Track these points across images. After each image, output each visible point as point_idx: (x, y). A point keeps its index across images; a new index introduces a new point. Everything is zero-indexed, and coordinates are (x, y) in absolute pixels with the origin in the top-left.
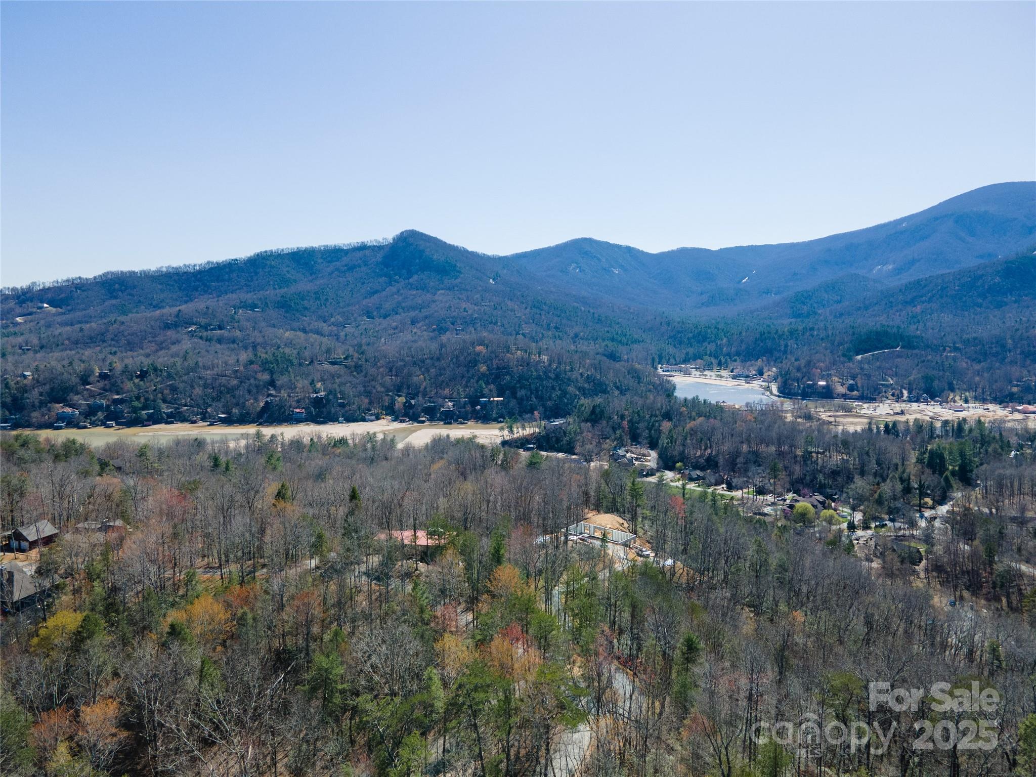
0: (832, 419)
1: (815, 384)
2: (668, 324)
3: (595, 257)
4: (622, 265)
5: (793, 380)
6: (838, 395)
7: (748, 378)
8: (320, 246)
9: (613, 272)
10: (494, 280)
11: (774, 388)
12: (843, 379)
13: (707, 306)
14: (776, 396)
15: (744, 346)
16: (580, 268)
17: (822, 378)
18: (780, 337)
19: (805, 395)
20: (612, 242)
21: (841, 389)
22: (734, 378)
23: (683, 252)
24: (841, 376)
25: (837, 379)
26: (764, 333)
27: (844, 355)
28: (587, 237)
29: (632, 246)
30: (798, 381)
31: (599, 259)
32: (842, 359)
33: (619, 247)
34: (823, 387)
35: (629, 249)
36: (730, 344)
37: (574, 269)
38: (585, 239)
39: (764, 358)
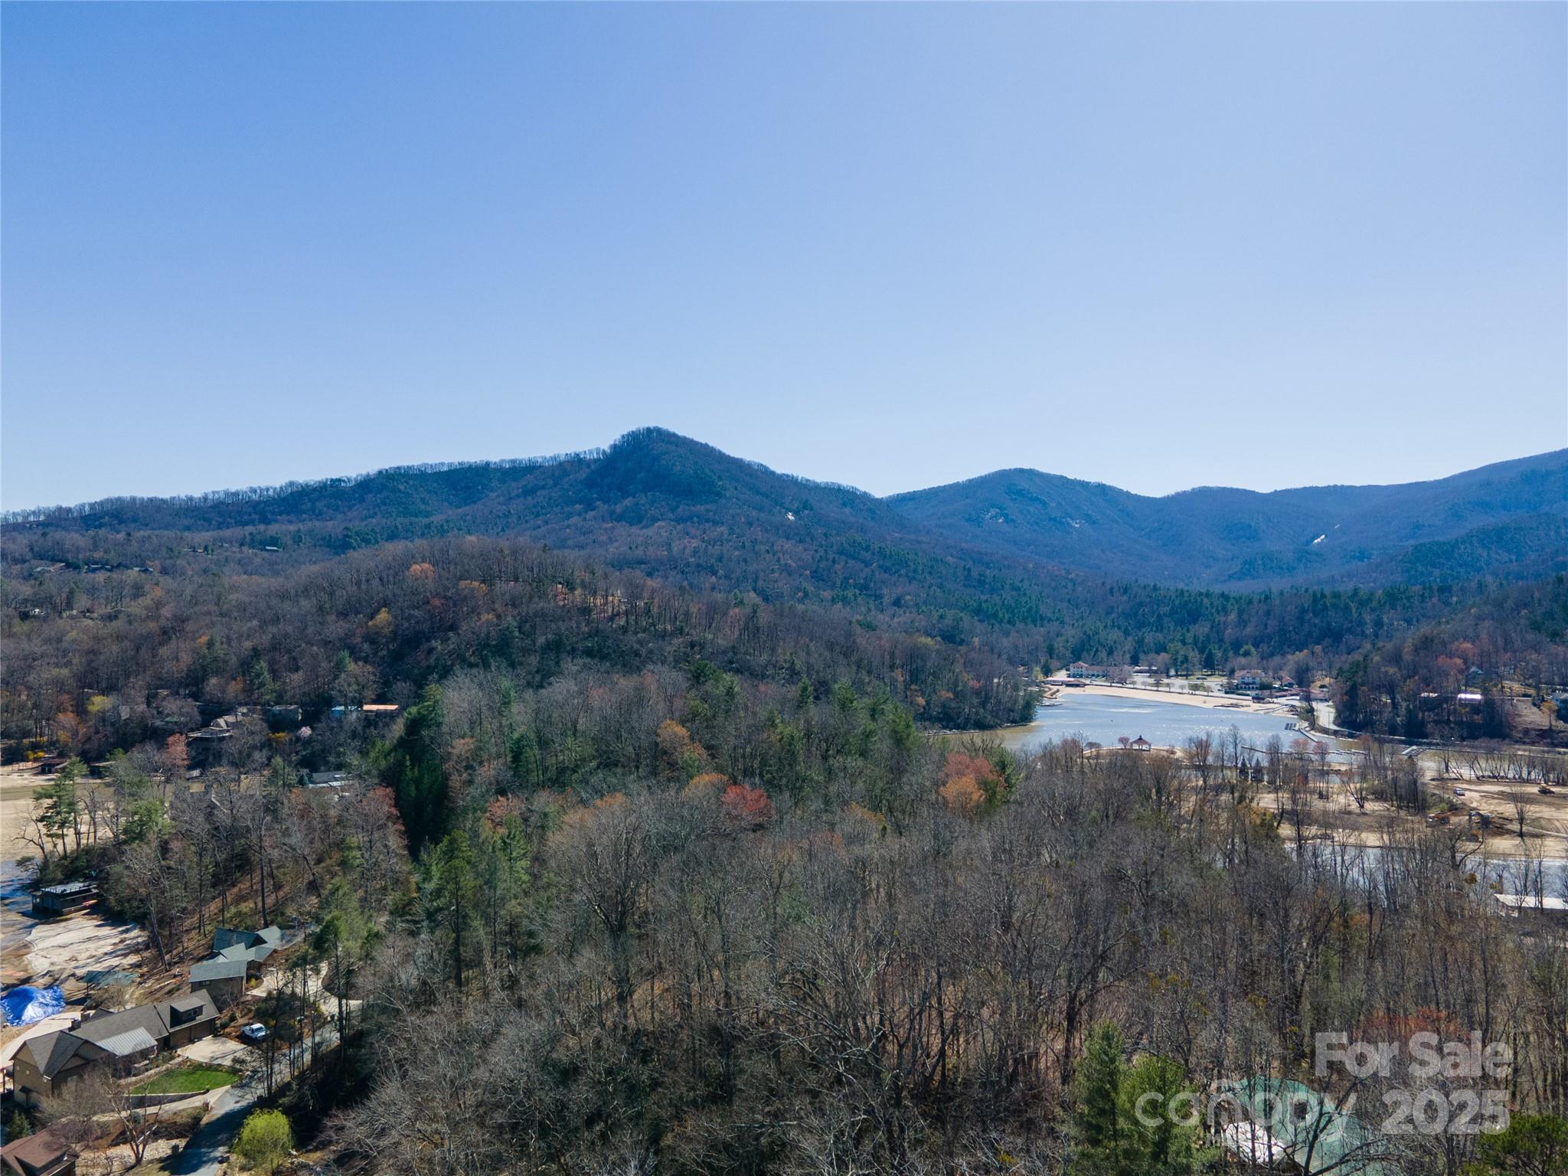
0: (1509, 809)
1: (1447, 699)
2: (1126, 591)
3: (1037, 499)
4: (1088, 515)
5: (1378, 688)
6: (1526, 732)
7: (1263, 691)
8: (503, 461)
9: (1068, 524)
10: (796, 513)
11: (1326, 714)
12: (1537, 688)
13: (1239, 579)
14: (1325, 731)
15: (1272, 624)
16: (1006, 516)
17: (1470, 684)
18: (1362, 604)
19: (1415, 732)
20: (1071, 476)
21: (1534, 716)
22: (1230, 690)
23: (1204, 494)
24: (1533, 678)
25: (1516, 687)
26: (1323, 596)
27: (1536, 627)
28: (1026, 467)
29: (1108, 483)
30: (1391, 691)
31: (1044, 504)
32: (1531, 636)
33: (1084, 485)
34: (1474, 707)
35: (1102, 489)
36: (1242, 622)
37: (995, 517)
38: (1021, 471)
39: (1318, 648)
